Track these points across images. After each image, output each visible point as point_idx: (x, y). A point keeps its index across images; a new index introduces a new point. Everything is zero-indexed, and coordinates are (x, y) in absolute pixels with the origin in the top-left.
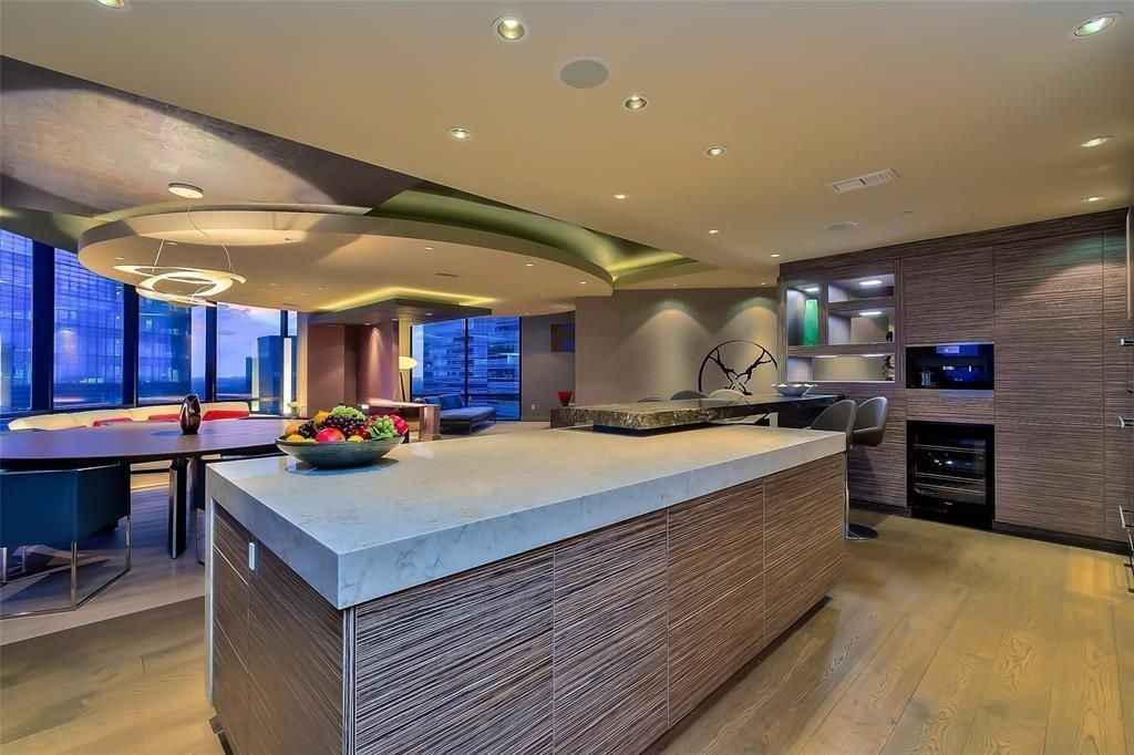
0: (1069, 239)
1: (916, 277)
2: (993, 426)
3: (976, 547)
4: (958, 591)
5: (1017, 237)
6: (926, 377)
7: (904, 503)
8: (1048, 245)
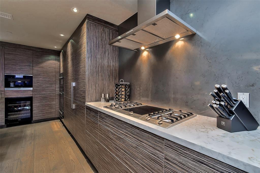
0: (49, 54)
1: (9, 54)
2: (32, 97)
3: (29, 129)
4: (31, 143)
5: (38, 50)
6: (12, 84)
7: (4, 124)
8: (45, 54)
